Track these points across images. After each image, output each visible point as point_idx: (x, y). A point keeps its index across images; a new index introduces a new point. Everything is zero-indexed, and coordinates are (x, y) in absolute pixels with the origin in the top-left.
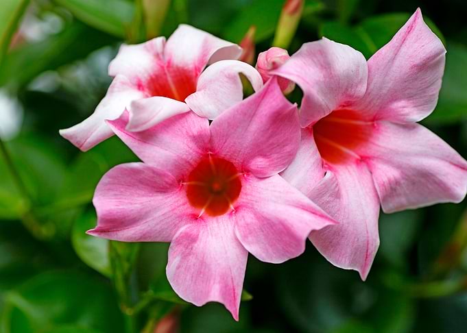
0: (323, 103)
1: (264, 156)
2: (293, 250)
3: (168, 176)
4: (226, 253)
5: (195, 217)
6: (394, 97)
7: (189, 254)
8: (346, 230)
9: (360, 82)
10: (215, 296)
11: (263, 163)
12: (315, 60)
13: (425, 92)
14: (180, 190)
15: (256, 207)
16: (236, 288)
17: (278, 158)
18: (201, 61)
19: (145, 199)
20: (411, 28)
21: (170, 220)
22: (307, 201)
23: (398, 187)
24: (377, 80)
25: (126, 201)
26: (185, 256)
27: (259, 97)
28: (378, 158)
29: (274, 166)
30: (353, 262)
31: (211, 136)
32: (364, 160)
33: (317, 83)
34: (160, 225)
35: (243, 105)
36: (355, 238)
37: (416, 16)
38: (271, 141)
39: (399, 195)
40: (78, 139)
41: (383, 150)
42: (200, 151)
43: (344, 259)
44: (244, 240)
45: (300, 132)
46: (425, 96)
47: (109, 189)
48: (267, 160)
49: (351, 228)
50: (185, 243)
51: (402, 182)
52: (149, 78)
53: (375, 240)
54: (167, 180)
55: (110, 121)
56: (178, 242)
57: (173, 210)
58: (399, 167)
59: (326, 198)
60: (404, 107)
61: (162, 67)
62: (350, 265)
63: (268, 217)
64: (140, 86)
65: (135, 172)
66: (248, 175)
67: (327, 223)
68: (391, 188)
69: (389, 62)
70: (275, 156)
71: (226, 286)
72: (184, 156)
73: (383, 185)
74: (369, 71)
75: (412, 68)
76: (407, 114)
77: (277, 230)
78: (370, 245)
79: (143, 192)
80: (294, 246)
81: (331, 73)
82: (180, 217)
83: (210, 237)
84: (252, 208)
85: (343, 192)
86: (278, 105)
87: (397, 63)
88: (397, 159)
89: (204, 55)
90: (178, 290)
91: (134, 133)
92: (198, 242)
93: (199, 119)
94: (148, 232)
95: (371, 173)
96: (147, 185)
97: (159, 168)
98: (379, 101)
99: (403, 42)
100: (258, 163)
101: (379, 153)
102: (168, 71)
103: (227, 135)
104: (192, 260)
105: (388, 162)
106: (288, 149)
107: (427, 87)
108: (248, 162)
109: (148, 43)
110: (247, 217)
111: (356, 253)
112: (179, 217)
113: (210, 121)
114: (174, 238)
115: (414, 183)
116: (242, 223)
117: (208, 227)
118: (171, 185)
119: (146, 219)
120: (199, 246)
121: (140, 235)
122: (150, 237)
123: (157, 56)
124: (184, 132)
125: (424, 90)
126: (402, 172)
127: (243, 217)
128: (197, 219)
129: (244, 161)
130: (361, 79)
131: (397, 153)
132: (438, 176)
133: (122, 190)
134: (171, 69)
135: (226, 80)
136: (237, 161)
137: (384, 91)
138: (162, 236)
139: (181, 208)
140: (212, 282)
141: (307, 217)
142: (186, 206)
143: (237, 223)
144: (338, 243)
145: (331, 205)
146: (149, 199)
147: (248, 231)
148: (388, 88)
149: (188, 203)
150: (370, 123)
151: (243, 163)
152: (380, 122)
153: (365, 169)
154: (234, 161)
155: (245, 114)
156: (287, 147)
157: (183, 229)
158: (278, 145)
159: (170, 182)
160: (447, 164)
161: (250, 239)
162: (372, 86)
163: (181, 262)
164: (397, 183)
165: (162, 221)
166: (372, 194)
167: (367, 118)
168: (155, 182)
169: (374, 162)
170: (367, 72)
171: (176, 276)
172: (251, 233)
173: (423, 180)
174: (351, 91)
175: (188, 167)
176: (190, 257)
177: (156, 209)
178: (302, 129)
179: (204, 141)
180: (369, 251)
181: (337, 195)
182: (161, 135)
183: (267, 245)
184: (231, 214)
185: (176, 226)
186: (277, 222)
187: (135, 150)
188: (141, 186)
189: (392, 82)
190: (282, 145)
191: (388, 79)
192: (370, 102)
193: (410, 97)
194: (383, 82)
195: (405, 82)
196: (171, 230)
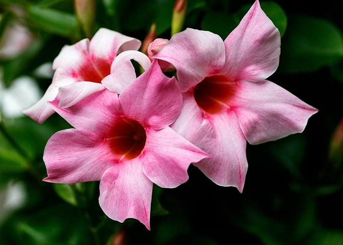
0: (194, 74)
1: (157, 115)
2: (182, 178)
3: (93, 135)
4: (138, 184)
5: (116, 162)
6: (246, 63)
7: (113, 187)
8: (222, 160)
9: (220, 55)
10: (131, 215)
11: (157, 120)
12: (183, 45)
13: (268, 58)
14: (104, 144)
15: (155, 150)
16: (146, 208)
17: (167, 116)
18: (113, 53)
19: (79, 153)
20: (252, 15)
21: (98, 165)
22: (188, 143)
23: (257, 126)
24: (232, 53)
25: (66, 156)
26: (110, 189)
27: (147, 75)
28: (241, 107)
29: (165, 121)
30: (231, 181)
31: (120, 105)
32: (233, 109)
33: (186, 60)
34: (91, 170)
35: (137, 81)
36: (230, 164)
37: (256, 5)
38: (160, 104)
39: (259, 131)
40: (35, 116)
41: (244, 101)
42: (114, 116)
43: (223, 180)
44: (148, 174)
45: (181, 96)
46: (268, 61)
47: (53, 149)
48: (160, 117)
49: (226, 158)
50: (109, 180)
51: (260, 121)
52: (80, 68)
53: (245, 164)
54: (92, 138)
55: (50, 102)
56: (105, 180)
57: (99, 159)
58: (256, 111)
59: (205, 139)
60: (254, 70)
61: (88, 60)
62: (229, 184)
63: (163, 157)
64: (74, 75)
65: (69, 135)
66: (149, 129)
67: (203, 157)
68: (252, 127)
69: (239, 40)
70: (165, 114)
71: (139, 207)
72: (103, 121)
73: (245, 125)
74: (226, 48)
75: (255, 42)
76: (257, 75)
77: (170, 165)
78: (241, 168)
79: (77, 149)
80: (182, 175)
81: (196, 53)
82: (106, 163)
83: (126, 174)
84: (153, 152)
85: (218, 133)
86: (160, 79)
87: (244, 40)
88: (254, 106)
89: (114, 48)
90: (108, 212)
91: (66, 109)
92: (118, 178)
93: (112, 94)
94: (84, 176)
95: (237, 117)
96: (79, 143)
97: (85, 131)
98: (236, 67)
99: (247, 25)
100: (154, 120)
101: (242, 103)
102: (93, 62)
103: (130, 103)
104: (115, 191)
105: (249, 109)
106: (173, 108)
107: (269, 55)
108: (148, 120)
109: (77, 44)
110: (150, 158)
111: (232, 175)
112: (104, 163)
113: (118, 95)
114: (102, 178)
115: (269, 122)
116: (146, 163)
117: (125, 168)
118: (96, 141)
119: (81, 167)
120: (119, 181)
121: (78, 178)
122: (86, 178)
123: (84, 52)
124: (101, 103)
125: (267, 57)
126: (259, 115)
127: (147, 158)
128: (118, 163)
129: (145, 119)
130: (220, 54)
131: (254, 102)
132: (284, 115)
133: (62, 148)
134: (95, 61)
135: (125, 65)
136: (140, 120)
137: (239, 60)
138: (94, 177)
139: (106, 156)
140: (129, 205)
141: (189, 154)
142: (109, 155)
143: (143, 163)
144: (218, 170)
145: (209, 144)
146: (82, 152)
147: (151, 168)
148: (241, 58)
149: (111, 153)
150: (234, 83)
151: (144, 121)
152: (240, 81)
153: (234, 115)
154: (138, 120)
155: (139, 88)
156: (173, 107)
157: (108, 170)
158: (166, 107)
159: (94, 139)
160: (290, 106)
161: (153, 173)
162: (229, 58)
163: (108, 193)
164: (256, 123)
165: (93, 166)
166: (238, 133)
167: (232, 80)
168: (85, 141)
169: (239, 110)
171: (105, 203)
172: (153, 169)
173: (275, 119)
174: (215, 63)
175: (107, 127)
176: (114, 190)
177: (87, 159)
178: (182, 93)
179: (116, 109)
180: (242, 172)
181: (213, 136)
182: (85, 108)
183: (165, 177)
184: (141, 157)
185: (103, 169)
186: (169, 160)
187: (68, 120)
188: (75, 144)
189: (243, 54)
190: (169, 106)
191: (239, 51)
192: (230, 69)
193: (257, 62)
194: (237, 54)
195: (252, 52)
196: (100, 173)
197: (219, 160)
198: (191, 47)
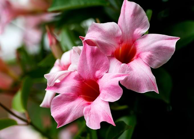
1: (98, 70)
3: (71, 94)
4: (101, 106)
6: (133, 30)
7: (91, 114)
8: (140, 79)
9: (118, 31)
12: (95, 30)
13: (142, 22)
15: (103, 87)
16: (109, 115)
17: (103, 68)
20: (125, 6)
21: (80, 108)
22: (116, 74)
24: (123, 28)
25: (62, 109)
26: (90, 116)
28: (141, 53)
29: (103, 71)
30: (149, 88)
31: (79, 74)
32: (138, 57)
33: (100, 36)
34: (77, 111)
35: (81, 57)
36: (145, 80)
37: (125, 1)
38: (96, 64)
39: (155, 60)
40: (46, 104)
41: (141, 49)
42: (79, 82)
43: (145, 89)
44: (104, 99)
46: (143, 24)
47: (55, 109)
48: (99, 71)
49: (141, 78)
50: (87, 112)
51: (153, 55)
53: (153, 77)
54: (72, 95)
55: (47, 89)
57: (79, 104)
58: (149, 51)
59: (126, 72)
60: (138, 31)
66: (98, 80)
68: (149, 59)
69: (123, 19)
70: (101, 68)
71: (105, 117)
72: (74, 85)
73: (145, 59)
74: (120, 26)
75: (131, 17)
76: (140, 32)
77: (112, 89)
78: (152, 80)
79: (66, 104)
80: (119, 90)
81: (103, 32)
82: (84, 106)
85: (133, 68)
87: (126, 18)
88: (147, 49)
92: (91, 109)
93: (74, 72)
94: (75, 116)
95: (141, 58)
96: (66, 101)
98: (130, 34)
99: (124, 11)
100: (98, 73)
101: (140, 51)
103: (83, 71)
105: (145, 51)
106: (104, 63)
107: (142, 20)
108: (95, 75)
110: (102, 92)
111: (148, 85)
113: (77, 70)
114: (84, 112)
115: (158, 53)
117: (93, 104)
118: (74, 97)
119: (71, 112)
121: (72, 118)
124: (71, 78)
126: (151, 52)
128: (90, 104)
129: (93, 76)
131: (145, 47)
132: (162, 46)
133: (59, 107)
136: (92, 78)
137: (129, 30)
138: (80, 115)
139: (82, 103)
140: (100, 117)
142: (84, 101)
144: (140, 85)
145: (130, 73)
146: (69, 105)
147: (104, 96)
148: (129, 28)
150: (134, 45)
151: (94, 77)
152: (136, 42)
153: (139, 59)
155: (83, 60)
161: (106, 97)
162: (123, 31)
163: (89, 119)
164: (151, 56)
165: (77, 109)
166: (144, 64)
168: (68, 98)
170: (119, 27)
171: (90, 124)
173: (160, 50)
174: (117, 35)
175: (78, 88)
176: (91, 115)
177: (73, 107)
179: (78, 77)
180: (153, 82)
181: (131, 69)
185: (83, 109)
188: (64, 102)
189: (129, 25)
190: (101, 63)
191: (126, 25)
192: (127, 36)
193: (138, 27)
194: (126, 27)
195: (132, 22)
196: (82, 111)
197: (138, 80)
198: (100, 30)
